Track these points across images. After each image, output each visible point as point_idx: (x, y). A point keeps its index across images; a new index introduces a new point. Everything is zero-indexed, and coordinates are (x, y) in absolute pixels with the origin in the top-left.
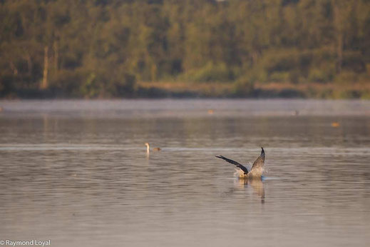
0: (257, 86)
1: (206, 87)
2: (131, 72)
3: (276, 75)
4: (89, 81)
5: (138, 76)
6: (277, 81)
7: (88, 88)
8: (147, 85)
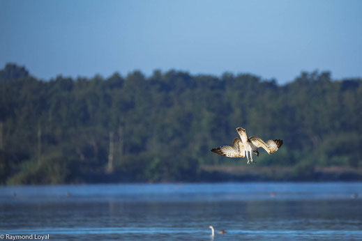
0: (318, 169)
1: (267, 170)
2: (194, 156)
3: (335, 159)
4: (153, 166)
5: (201, 160)
6: (337, 164)
7: (153, 172)
8: (209, 168)
